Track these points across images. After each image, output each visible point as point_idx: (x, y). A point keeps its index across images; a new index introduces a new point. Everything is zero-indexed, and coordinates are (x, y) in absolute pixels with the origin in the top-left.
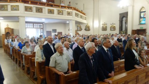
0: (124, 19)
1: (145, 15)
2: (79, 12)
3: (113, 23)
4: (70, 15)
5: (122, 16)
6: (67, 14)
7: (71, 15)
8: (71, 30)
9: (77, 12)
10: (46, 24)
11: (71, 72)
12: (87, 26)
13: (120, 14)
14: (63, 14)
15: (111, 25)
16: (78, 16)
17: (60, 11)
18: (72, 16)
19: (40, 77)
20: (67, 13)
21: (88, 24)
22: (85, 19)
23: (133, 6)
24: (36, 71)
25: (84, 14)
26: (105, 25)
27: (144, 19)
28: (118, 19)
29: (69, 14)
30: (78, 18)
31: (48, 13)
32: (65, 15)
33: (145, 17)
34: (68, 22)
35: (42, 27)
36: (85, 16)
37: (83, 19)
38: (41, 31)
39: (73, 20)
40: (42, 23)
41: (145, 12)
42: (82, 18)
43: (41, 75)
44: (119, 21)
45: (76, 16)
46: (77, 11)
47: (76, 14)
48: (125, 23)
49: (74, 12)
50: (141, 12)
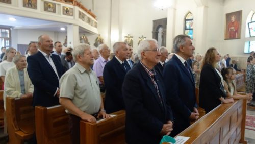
0: (160, 30)
1: (191, 25)
2: (86, 10)
3: (143, 36)
4: (69, 15)
5: (158, 25)
6: (63, 11)
7: (71, 14)
8: (70, 43)
9: (82, 11)
10: (17, 30)
11: (107, 115)
12: (98, 38)
13: (154, 21)
14: (54, 11)
15: (139, 39)
16: (83, 17)
17: (50, 5)
18: (72, 17)
19: (16, 135)
20: (64, 9)
21: (100, 35)
22: (96, 26)
23: (175, 9)
24: (5, 120)
25: (94, 17)
26: (130, 39)
27: (191, 31)
28: (151, 29)
29: (67, 12)
30: (83, 22)
31: (24, 6)
32: (59, 14)
33: (192, 28)
34: (63, 29)
35: (8, 36)
36: (95, 21)
37: (92, 25)
38: (5, 43)
39: (75, 25)
40: (8, 28)
41: (192, 20)
42: (91, 23)
43: (20, 130)
44: (153, 32)
45: (79, 17)
46: (82, 8)
47: (80, 13)
48: (162, 36)
49: (77, 9)
50: (186, 20)
